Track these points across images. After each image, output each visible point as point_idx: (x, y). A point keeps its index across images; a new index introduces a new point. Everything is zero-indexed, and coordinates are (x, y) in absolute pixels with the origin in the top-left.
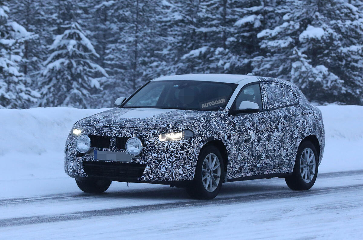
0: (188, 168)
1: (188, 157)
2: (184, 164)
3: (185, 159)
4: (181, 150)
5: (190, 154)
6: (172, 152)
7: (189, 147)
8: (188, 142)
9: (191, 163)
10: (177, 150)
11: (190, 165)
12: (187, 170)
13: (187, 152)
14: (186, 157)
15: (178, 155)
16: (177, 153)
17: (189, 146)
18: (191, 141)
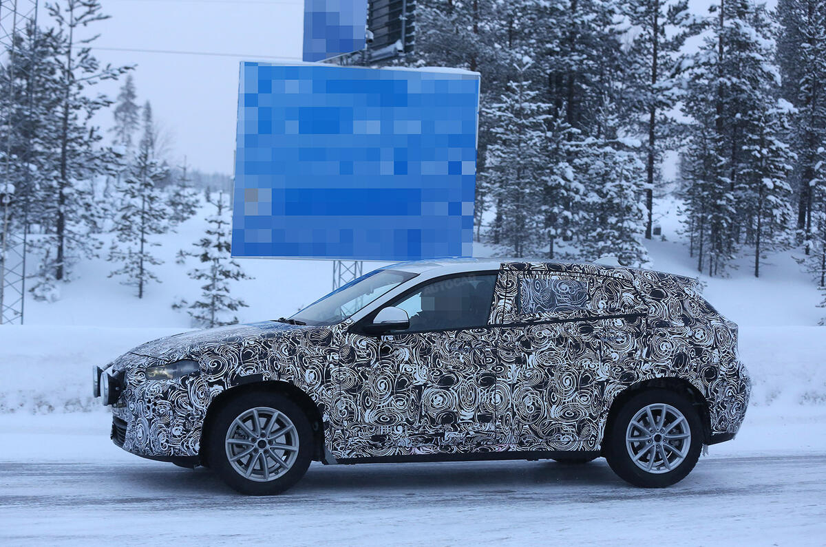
0: (177, 433)
1: (174, 412)
2: (168, 425)
3: (170, 415)
4: (162, 398)
5: (180, 407)
6: (149, 402)
7: (180, 394)
8: (180, 383)
9: (184, 423)
10: (156, 398)
11: (181, 427)
12: (175, 436)
13: (173, 402)
14: (171, 412)
15: (156, 408)
16: (155, 404)
17: (180, 390)
18: (187, 382)
